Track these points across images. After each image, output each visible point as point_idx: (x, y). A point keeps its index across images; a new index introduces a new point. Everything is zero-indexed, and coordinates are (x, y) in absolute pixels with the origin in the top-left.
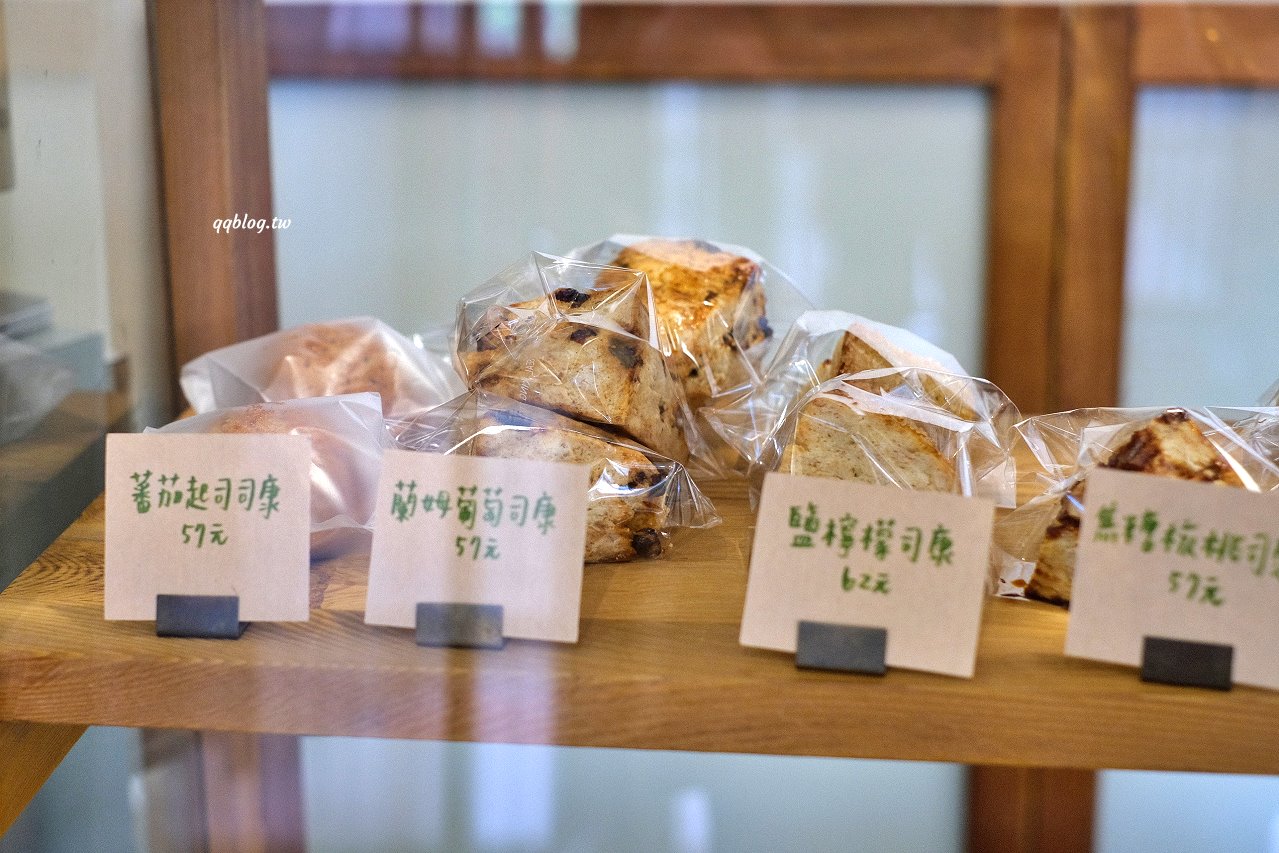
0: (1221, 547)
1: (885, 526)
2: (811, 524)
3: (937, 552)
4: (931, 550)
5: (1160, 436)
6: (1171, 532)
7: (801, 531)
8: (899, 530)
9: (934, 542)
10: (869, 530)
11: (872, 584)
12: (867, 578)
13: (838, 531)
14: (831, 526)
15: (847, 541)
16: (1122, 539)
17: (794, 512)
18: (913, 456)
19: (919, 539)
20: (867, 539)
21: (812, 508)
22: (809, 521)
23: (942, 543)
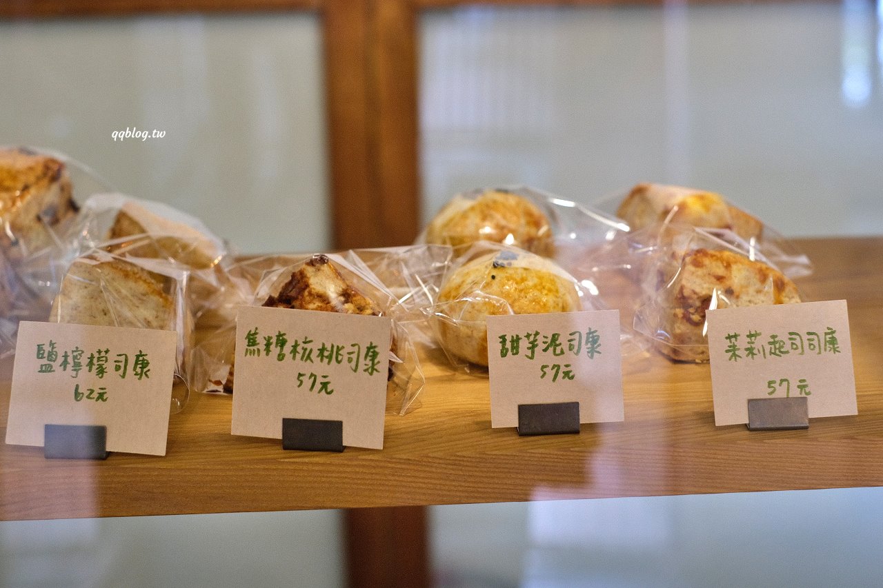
0: (329, 354)
1: (103, 354)
2: (52, 356)
3: (139, 370)
4: (135, 369)
5: (309, 274)
6: (295, 346)
7: (45, 361)
8: (112, 356)
9: (136, 364)
10: (92, 357)
11: (95, 395)
12: (92, 391)
13: (70, 360)
14: (66, 356)
15: (77, 366)
16: (263, 353)
17: (40, 347)
18: (145, 298)
19: (126, 361)
20: (91, 364)
21: (52, 344)
22: (50, 354)
23: (142, 363)
